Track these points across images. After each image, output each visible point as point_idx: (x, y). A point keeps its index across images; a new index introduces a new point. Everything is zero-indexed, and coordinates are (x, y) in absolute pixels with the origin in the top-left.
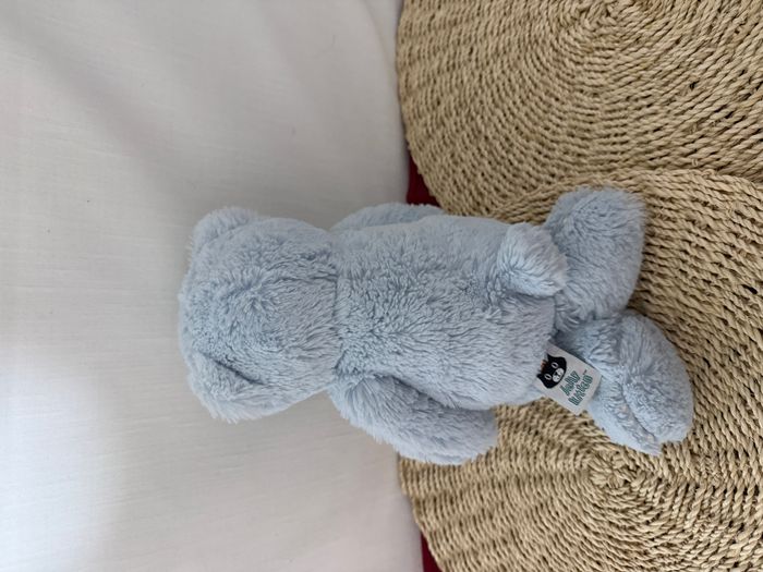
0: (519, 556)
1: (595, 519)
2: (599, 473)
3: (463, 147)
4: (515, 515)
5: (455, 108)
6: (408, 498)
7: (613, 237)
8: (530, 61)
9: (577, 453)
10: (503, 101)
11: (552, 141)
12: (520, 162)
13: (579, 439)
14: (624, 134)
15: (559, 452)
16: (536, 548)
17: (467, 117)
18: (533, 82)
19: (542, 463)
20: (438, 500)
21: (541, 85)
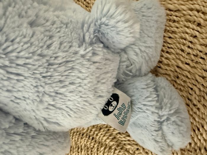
7: (157, 21)
9: (116, 150)
13: (117, 142)
15: (105, 148)
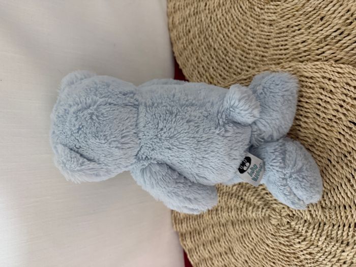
0: (233, 260)
1: (272, 241)
2: (274, 218)
3: (202, 54)
4: (231, 240)
5: (198, 34)
6: (177, 233)
7: (283, 96)
8: (236, 9)
9: (263, 209)
10: (223, 30)
11: (249, 49)
12: (232, 61)
13: (264, 201)
14: (286, 45)
15: (253, 208)
16: (242, 256)
17: (204, 38)
18: (238, 19)
19: (245, 214)
20: (192, 233)
21: (242, 21)
